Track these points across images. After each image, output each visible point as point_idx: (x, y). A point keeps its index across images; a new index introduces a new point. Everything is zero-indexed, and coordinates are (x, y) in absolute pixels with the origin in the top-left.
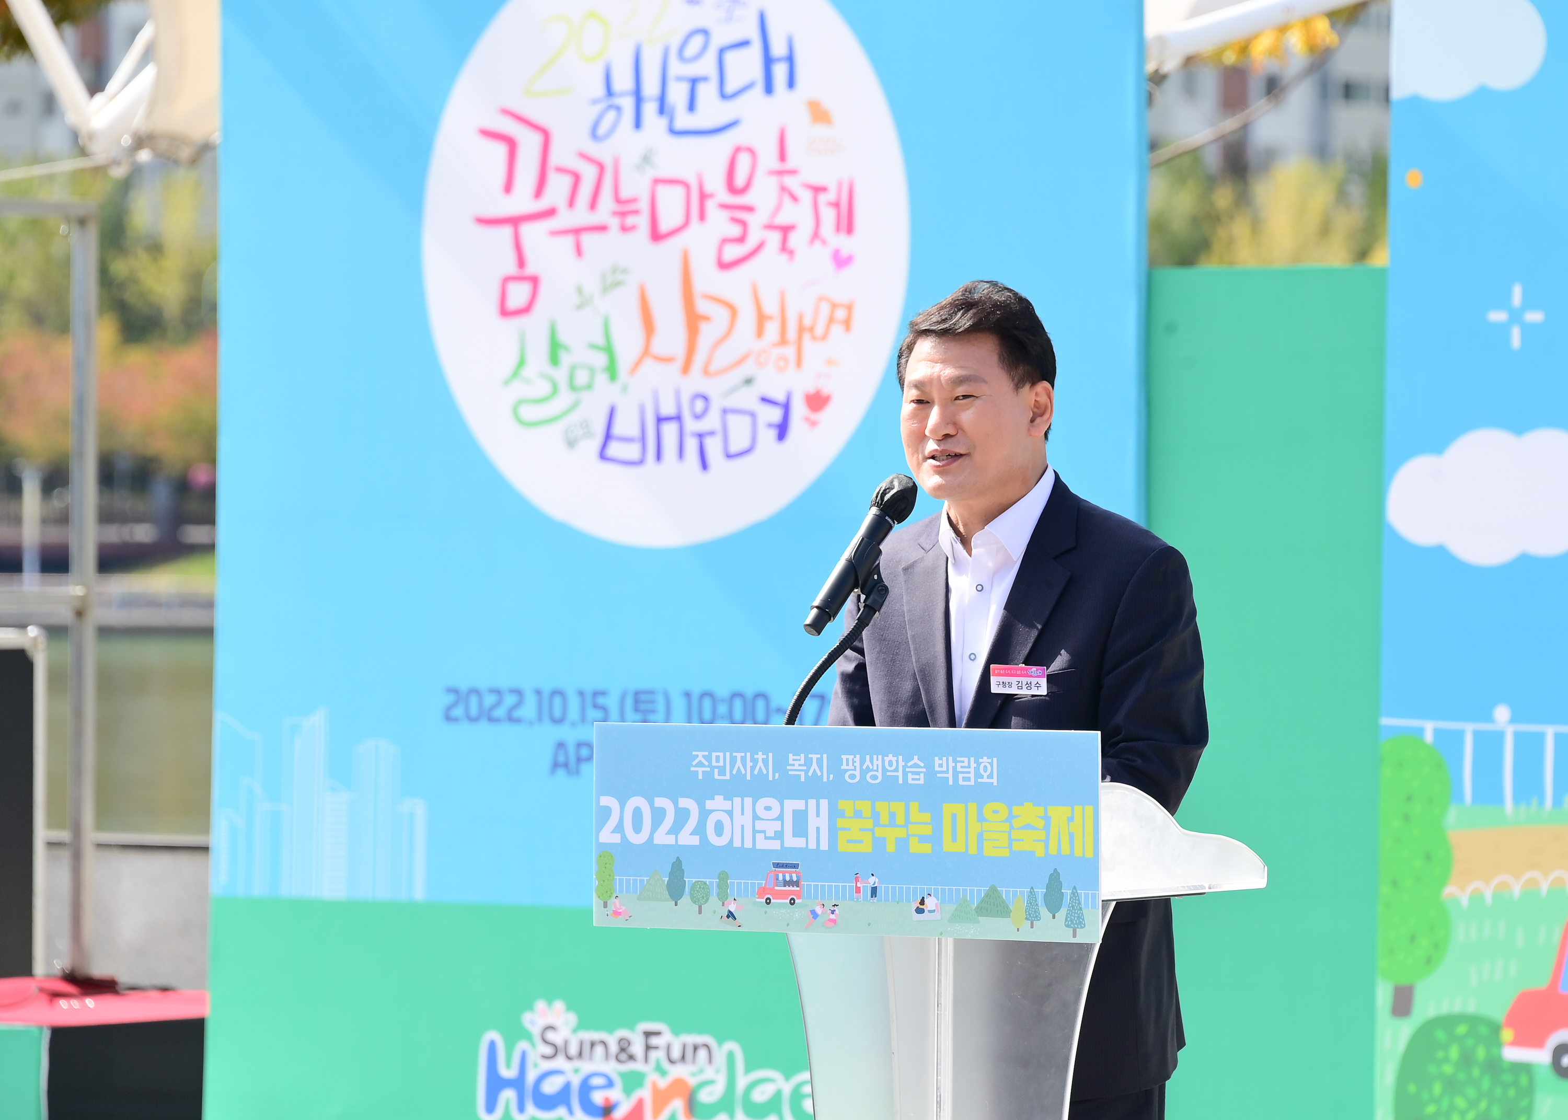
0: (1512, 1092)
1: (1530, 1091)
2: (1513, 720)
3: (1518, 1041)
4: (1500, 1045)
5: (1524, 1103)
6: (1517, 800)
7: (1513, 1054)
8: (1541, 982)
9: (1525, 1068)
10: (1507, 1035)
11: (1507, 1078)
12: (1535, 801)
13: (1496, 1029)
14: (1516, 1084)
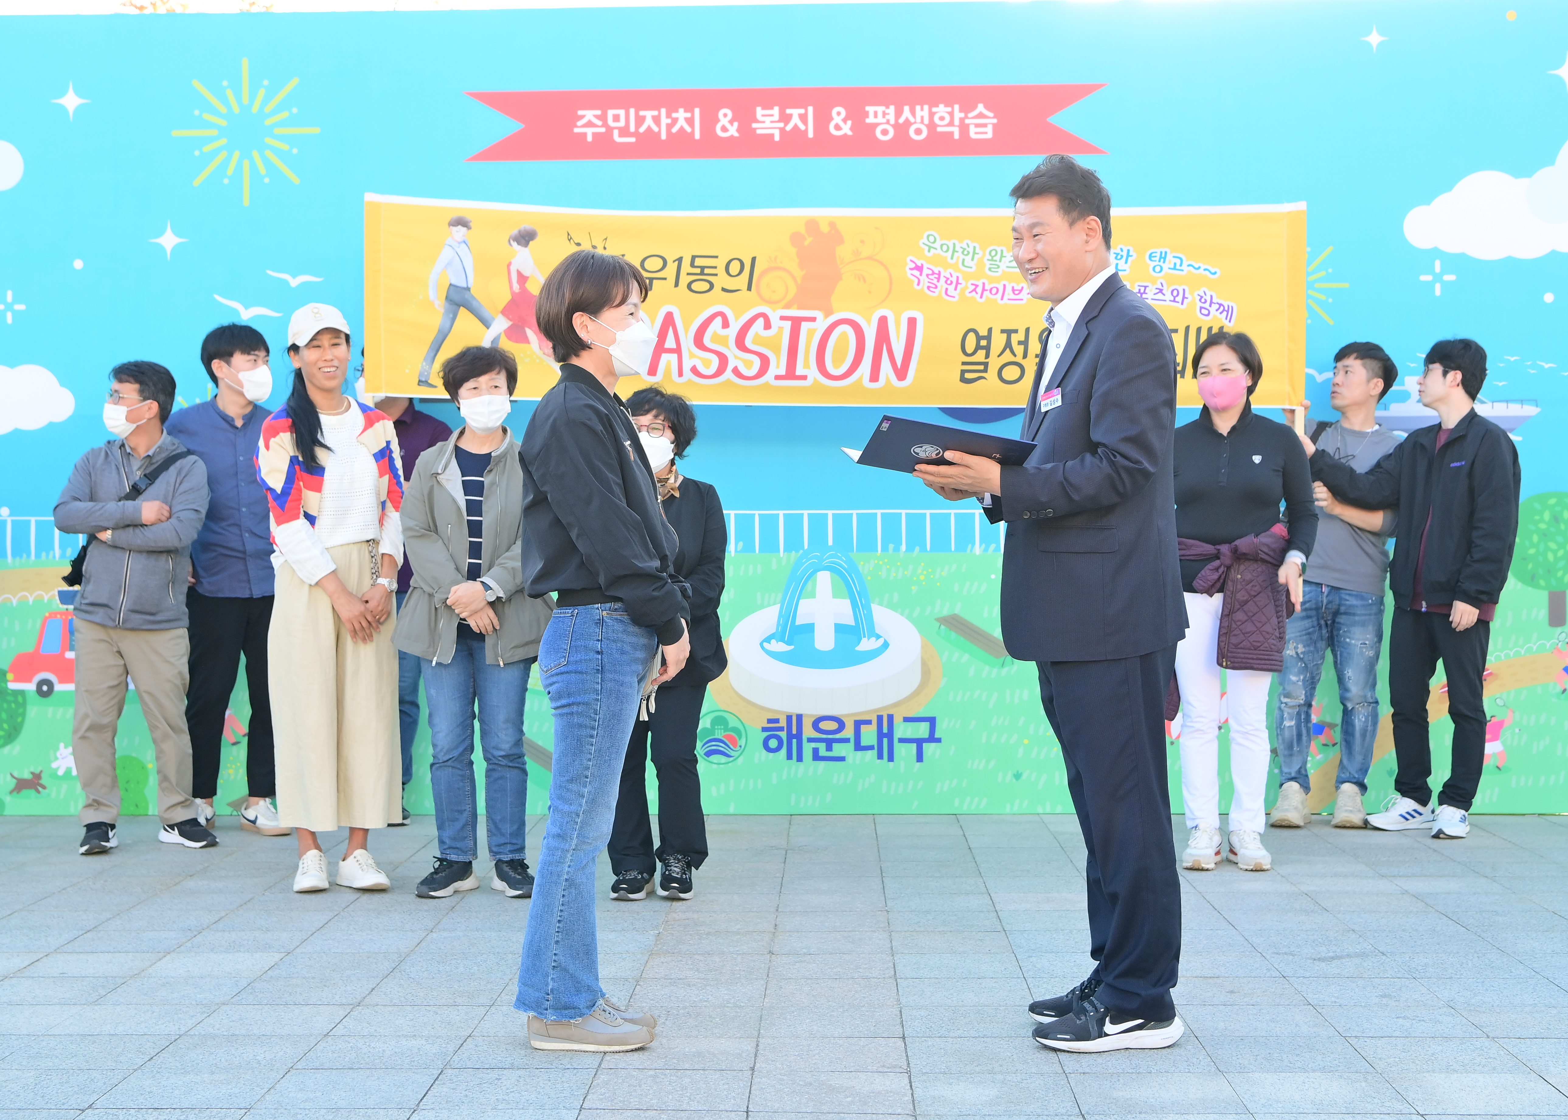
0: (13, 705)
1: (24, 705)
2: (11, 515)
3: (17, 680)
4: (6, 681)
5: (21, 711)
6: (14, 555)
7: (13, 686)
8: (30, 647)
9: (22, 693)
10: (10, 676)
11: (10, 698)
12: (25, 556)
13: (4, 674)
14: (16, 702)
